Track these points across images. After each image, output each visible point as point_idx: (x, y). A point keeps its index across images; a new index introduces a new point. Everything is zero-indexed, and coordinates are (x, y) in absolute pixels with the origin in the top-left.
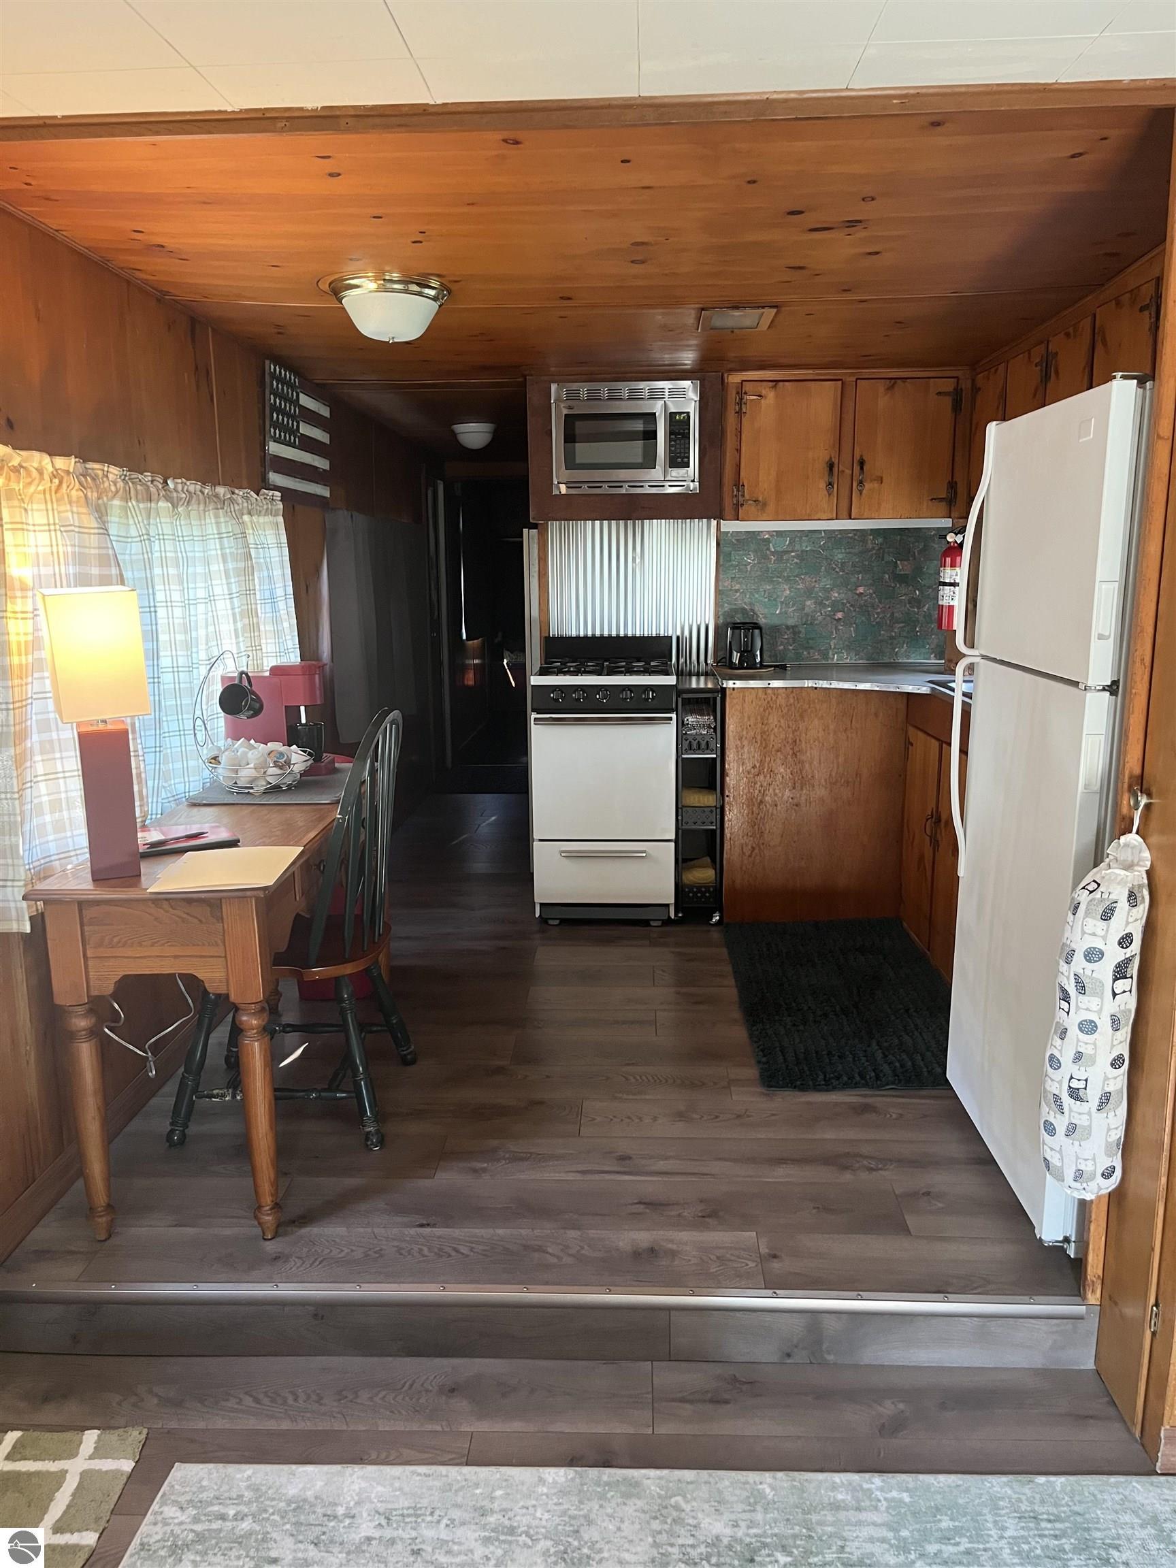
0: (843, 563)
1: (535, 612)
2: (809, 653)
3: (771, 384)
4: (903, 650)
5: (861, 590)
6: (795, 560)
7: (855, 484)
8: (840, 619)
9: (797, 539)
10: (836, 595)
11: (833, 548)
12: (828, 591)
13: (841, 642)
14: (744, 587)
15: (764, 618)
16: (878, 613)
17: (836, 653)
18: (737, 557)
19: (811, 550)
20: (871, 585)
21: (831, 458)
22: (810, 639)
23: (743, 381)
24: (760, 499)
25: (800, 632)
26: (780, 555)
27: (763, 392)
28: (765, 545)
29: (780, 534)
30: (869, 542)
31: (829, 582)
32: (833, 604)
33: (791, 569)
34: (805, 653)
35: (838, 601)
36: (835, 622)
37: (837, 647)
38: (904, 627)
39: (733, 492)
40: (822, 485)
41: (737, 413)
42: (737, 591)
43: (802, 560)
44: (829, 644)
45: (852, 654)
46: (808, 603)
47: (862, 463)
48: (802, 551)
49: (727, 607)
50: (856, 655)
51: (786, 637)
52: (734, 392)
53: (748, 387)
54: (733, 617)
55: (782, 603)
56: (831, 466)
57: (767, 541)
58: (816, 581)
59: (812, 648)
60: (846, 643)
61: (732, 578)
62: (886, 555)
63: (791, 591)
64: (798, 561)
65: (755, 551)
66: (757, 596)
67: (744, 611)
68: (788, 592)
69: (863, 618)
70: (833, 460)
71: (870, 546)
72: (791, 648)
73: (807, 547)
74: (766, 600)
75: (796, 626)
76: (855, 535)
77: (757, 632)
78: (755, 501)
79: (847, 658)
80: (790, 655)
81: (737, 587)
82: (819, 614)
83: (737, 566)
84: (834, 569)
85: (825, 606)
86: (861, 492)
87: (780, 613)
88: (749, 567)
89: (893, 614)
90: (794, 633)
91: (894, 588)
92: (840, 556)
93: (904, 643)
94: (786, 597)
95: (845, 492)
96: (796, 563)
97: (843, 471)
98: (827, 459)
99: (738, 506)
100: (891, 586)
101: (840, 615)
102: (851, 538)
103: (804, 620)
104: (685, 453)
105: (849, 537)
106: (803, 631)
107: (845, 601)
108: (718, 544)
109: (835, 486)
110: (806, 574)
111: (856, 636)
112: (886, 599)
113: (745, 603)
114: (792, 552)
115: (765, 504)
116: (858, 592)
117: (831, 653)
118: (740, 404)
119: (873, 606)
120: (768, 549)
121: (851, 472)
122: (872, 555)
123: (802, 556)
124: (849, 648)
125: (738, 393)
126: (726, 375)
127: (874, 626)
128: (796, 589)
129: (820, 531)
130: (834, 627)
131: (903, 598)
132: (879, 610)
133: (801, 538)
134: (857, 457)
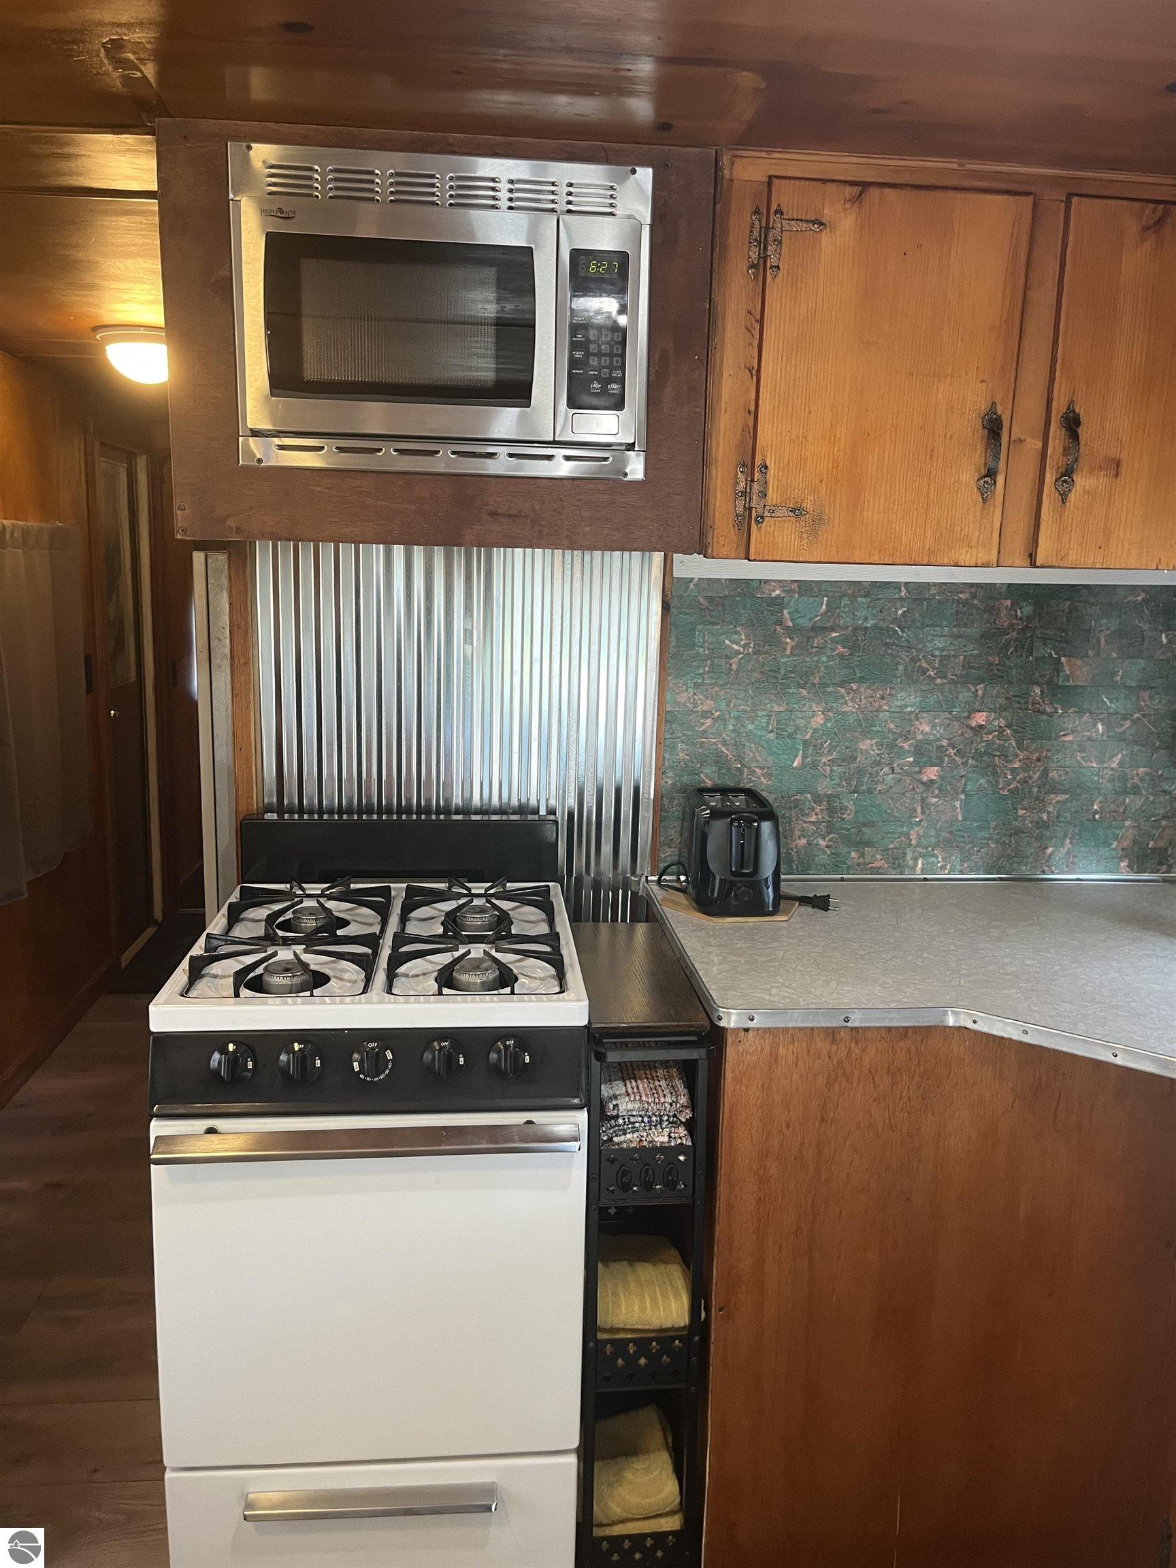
0: (944, 660)
1: (224, 754)
2: (862, 855)
3: (849, 191)
4: (1063, 851)
5: (980, 718)
6: (840, 649)
7: (1050, 478)
8: (932, 781)
9: (845, 601)
10: (927, 728)
11: (924, 625)
12: (906, 719)
13: (932, 832)
14: (723, 705)
15: (769, 776)
16: (1013, 770)
17: (921, 855)
18: (709, 639)
19: (875, 627)
20: (1003, 708)
21: (994, 404)
22: (864, 825)
23: (770, 177)
24: (808, 504)
25: (843, 809)
26: (808, 635)
27: (827, 214)
28: (773, 613)
29: (806, 588)
30: (1004, 612)
31: (908, 699)
32: (919, 751)
33: (827, 667)
34: (853, 854)
35: (929, 743)
36: (922, 789)
37: (925, 843)
38: (1066, 801)
39: (737, 483)
40: (968, 475)
41: (752, 266)
42: (706, 714)
43: (854, 648)
44: (908, 835)
45: (956, 858)
46: (865, 745)
47: (1072, 424)
48: (855, 629)
49: (682, 752)
50: (963, 861)
51: (813, 819)
52: (749, 208)
53: (784, 196)
54: (695, 773)
55: (806, 743)
56: (993, 428)
57: (777, 603)
58: (883, 698)
59: (869, 844)
60: (944, 835)
61: (696, 685)
62: (1037, 644)
63: (827, 719)
64: (846, 651)
65: (750, 625)
66: (751, 727)
67: (720, 761)
68: (820, 719)
69: (982, 781)
70: (999, 410)
71: (1004, 621)
72: (822, 843)
73: (866, 619)
74: (771, 734)
75: (837, 796)
76: (974, 596)
77: (766, 827)
78: (793, 511)
79: (943, 867)
80: (822, 858)
81: (708, 705)
82: (886, 770)
83: (708, 657)
84: (924, 671)
85: (901, 752)
86: (1064, 497)
87: (803, 765)
88: (734, 661)
89: (1045, 773)
90: (831, 810)
91: (1050, 715)
92: (939, 643)
93: (1065, 836)
94: (815, 731)
95: (1022, 492)
96: (841, 655)
97: (1020, 441)
98: (984, 406)
99: (747, 521)
100: (1044, 713)
101: (932, 773)
102: (965, 603)
103: (854, 783)
104: (611, 368)
105: (959, 601)
106: (850, 805)
107: (945, 743)
108: (666, 607)
109: (1000, 479)
110: (862, 680)
111: (965, 819)
112: (1033, 740)
113: (725, 744)
114: (833, 630)
115: (819, 520)
116: (974, 724)
117: (909, 856)
118: (763, 243)
119: (1004, 756)
120: (780, 622)
121: (1040, 444)
122: (1008, 643)
123: (855, 640)
124: (948, 844)
125: (757, 212)
126: (726, 159)
127: (1004, 798)
128: (838, 713)
129: (896, 586)
130: (918, 797)
131: (1070, 738)
132: (1017, 765)
133: (853, 598)
134: (1059, 405)
